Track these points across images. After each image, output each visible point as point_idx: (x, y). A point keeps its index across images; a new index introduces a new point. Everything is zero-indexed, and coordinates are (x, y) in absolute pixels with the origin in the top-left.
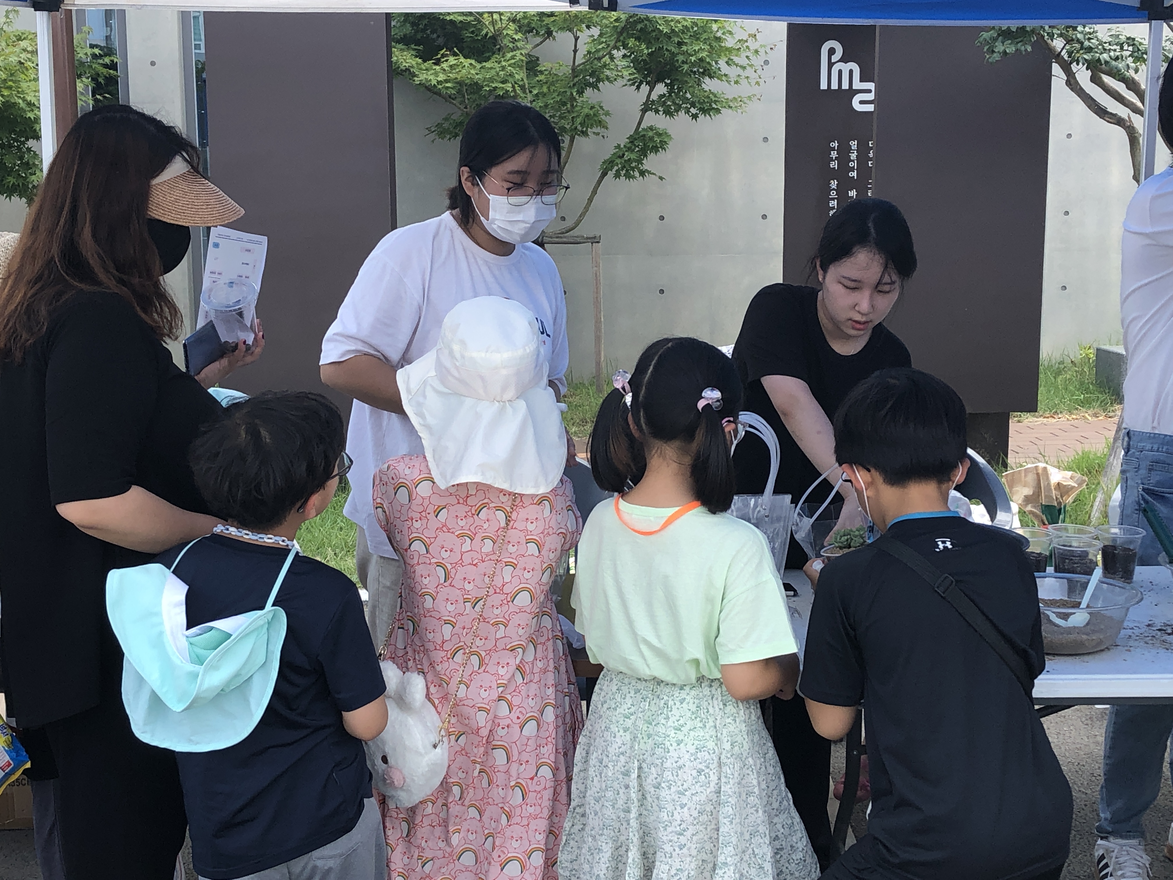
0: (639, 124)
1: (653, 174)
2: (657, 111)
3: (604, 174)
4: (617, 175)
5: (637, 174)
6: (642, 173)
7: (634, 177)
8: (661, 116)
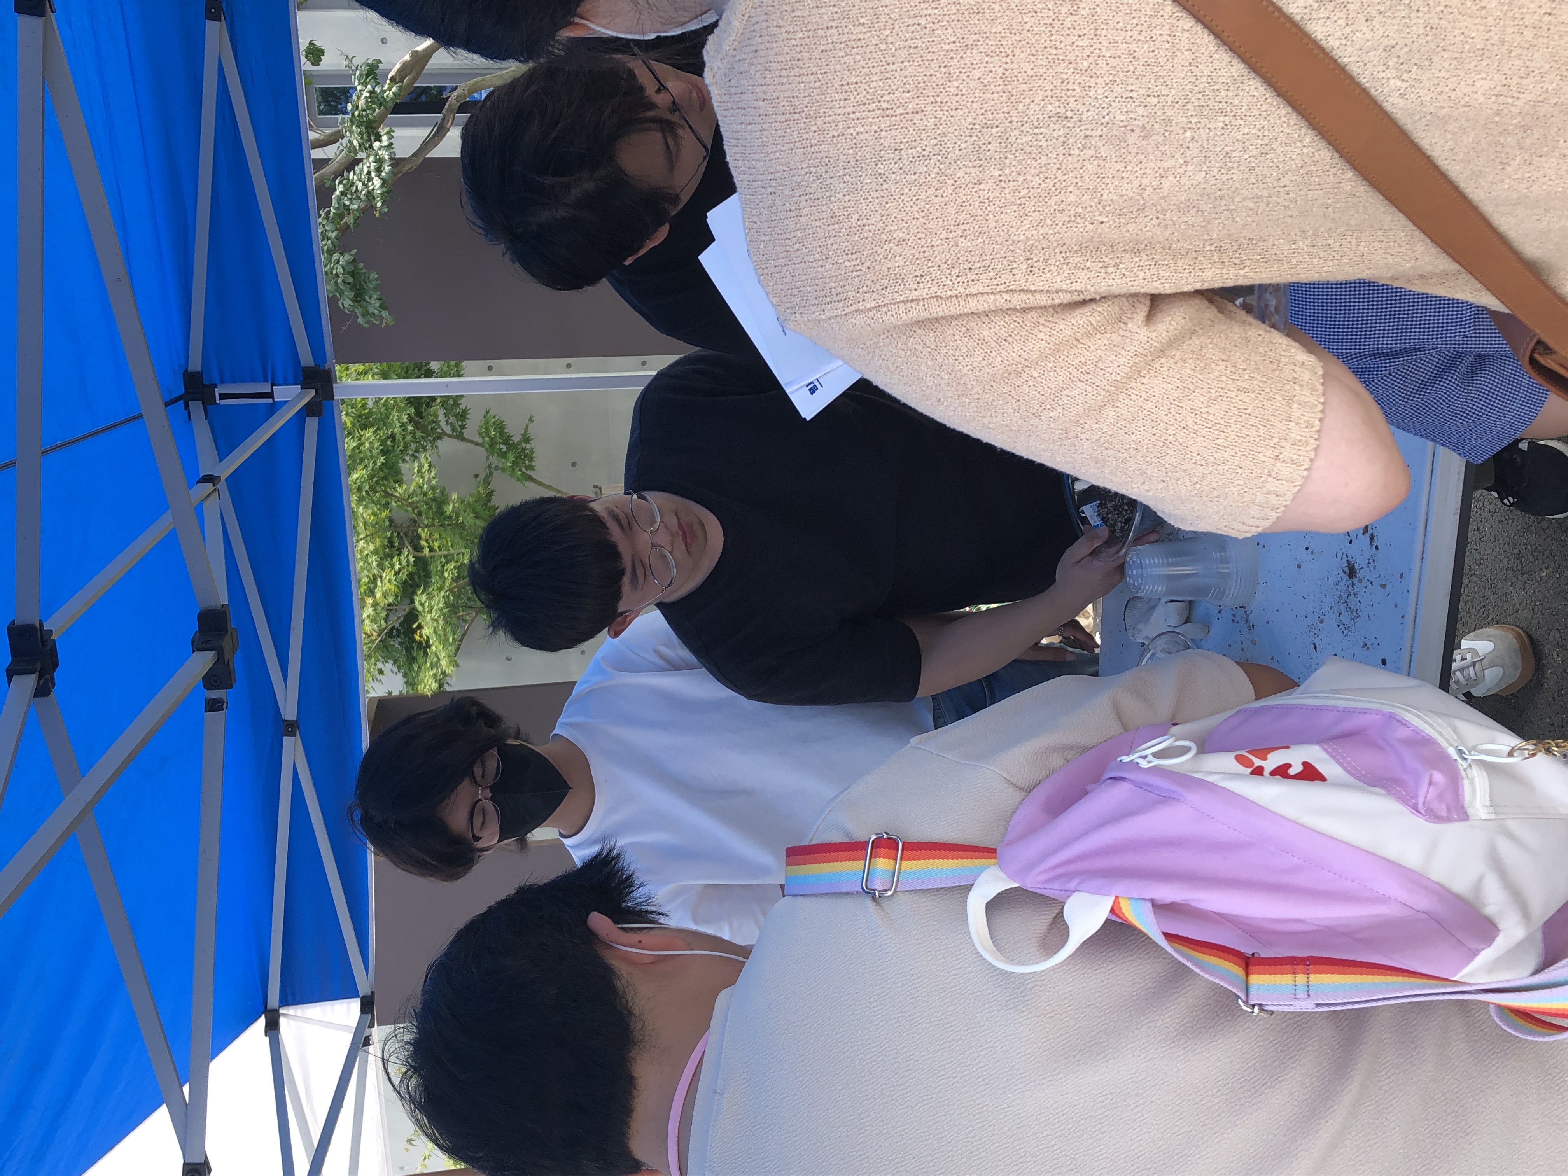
0: (477, 444)
1: (527, 426)
2: (463, 427)
3: (530, 478)
4: (530, 468)
5: (528, 446)
6: (527, 440)
7: (532, 450)
8: (469, 423)
